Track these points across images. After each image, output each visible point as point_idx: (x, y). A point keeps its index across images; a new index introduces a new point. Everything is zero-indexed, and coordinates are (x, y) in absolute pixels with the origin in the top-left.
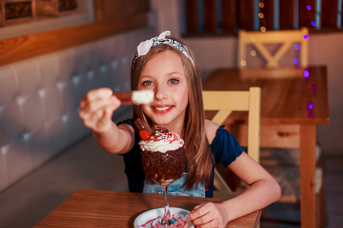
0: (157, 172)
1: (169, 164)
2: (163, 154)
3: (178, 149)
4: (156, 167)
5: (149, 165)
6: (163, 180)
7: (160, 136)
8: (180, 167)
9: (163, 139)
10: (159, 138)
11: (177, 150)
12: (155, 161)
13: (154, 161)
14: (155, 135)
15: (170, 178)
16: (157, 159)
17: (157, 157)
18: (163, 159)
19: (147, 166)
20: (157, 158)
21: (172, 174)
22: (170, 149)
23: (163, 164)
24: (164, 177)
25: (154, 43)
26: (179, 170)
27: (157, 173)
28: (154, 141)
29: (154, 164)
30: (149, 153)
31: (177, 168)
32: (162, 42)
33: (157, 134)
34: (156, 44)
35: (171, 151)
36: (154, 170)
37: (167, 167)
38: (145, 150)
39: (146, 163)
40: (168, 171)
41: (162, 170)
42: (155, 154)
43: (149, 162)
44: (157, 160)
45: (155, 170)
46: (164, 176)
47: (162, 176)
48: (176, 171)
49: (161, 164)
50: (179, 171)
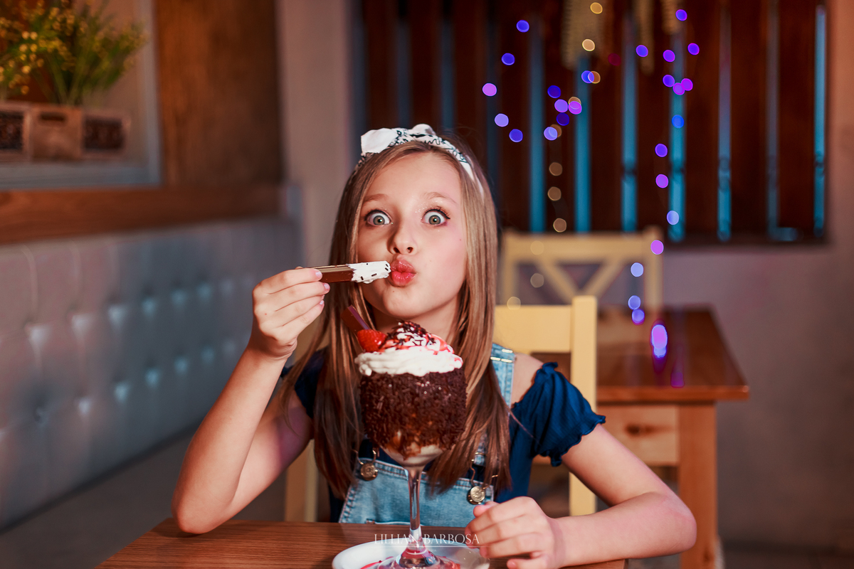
0: (402, 425)
1: (432, 406)
2: (418, 378)
3: (452, 372)
4: (399, 412)
5: (382, 409)
6: (414, 446)
7: (409, 340)
8: (455, 415)
9: (416, 345)
10: (406, 344)
11: (449, 373)
12: (399, 397)
13: (396, 397)
14: (397, 338)
15: (432, 440)
16: (404, 391)
17: (403, 386)
18: (417, 391)
19: (377, 411)
20: (403, 389)
21: (438, 430)
22: (434, 370)
23: (419, 404)
24: (418, 437)
25: (400, 138)
26: (453, 423)
27: (402, 428)
28: (397, 349)
29: (396, 404)
30: (385, 377)
31: (450, 418)
32: (417, 136)
33: (401, 336)
34: (404, 140)
35: (437, 373)
36: (394, 420)
37: (427, 413)
38: (374, 373)
39: (375, 404)
40: (428, 421)
41: (414, 419)
42: (399, 379)
43: (384, 399)
44: (404, 394)
45: (397, 421)
46: (418, 434)
47: (413, 435)
48: (447, 425)
49: (413, 403)
50: (453, 425)
